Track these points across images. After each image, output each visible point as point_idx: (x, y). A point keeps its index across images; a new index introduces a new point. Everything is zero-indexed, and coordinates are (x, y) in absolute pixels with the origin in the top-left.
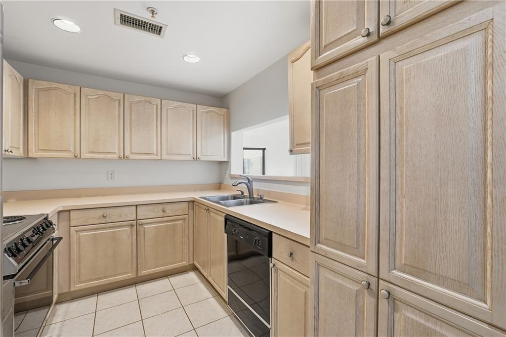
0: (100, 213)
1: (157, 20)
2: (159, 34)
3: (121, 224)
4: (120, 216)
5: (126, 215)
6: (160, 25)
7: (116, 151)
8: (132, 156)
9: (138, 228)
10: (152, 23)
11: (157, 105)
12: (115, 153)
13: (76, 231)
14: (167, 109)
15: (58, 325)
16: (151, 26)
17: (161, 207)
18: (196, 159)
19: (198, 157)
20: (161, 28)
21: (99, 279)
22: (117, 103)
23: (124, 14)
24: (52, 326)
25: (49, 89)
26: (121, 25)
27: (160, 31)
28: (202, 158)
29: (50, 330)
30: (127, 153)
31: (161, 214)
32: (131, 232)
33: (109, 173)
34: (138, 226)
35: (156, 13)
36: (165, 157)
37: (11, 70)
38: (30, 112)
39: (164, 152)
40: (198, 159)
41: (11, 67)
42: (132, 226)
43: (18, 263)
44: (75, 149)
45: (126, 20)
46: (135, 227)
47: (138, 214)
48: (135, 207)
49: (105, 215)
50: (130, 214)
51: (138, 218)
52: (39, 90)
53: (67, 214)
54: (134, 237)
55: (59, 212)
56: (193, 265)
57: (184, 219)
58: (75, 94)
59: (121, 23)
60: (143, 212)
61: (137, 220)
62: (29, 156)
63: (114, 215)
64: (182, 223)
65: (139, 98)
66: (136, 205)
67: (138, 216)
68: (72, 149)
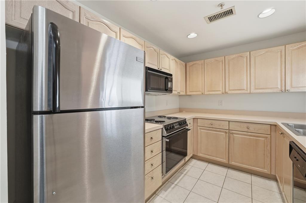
0: (210, 122)
1: (226, 8)
2: (233, 14)
3: (220, 130)
4: (220, 126)
5: (223, 126)
6: (230, 9)
7: (221, 90)
8: (230, 92)
9: (230, 135)
10: (223, 11)
11: (247, 57)
12: (220, 91)
13: (200, 129)
14: (255, 57)
15: (190, 167)
16: (222, 14)
17: (246, 125)
18: (285, 91)
19: (287, 89)
20: (231, 10)
21: (209, 155)
22: (221, 63)
23: (209, 17)
24: (188, 166)
25: (193, 65)
26: (211, 22)
27: (232, 12)
28: (292, 90)
29: (187, 167)
30: (227, 90)
31: (246, 130)
32: (226, 136)
33: (220, 102)
34: (230, 134)
35: (224, 5)
36: (253, 91)
37: (180, 62)
38: (187, 76)
39: (253, 88)
40: (287, 91)
41: (180, 61)
42: (226, 133)
43: (167, 133)
44: (202, 90)
45: (212, 19)
46: (228, 134)
47: (230, 126)
48: (228, 122)
49: (212, 124)
50: (225, 126)
51: (230, 129)
52: (190, 66)
53: (197, 120)
54: (228, 140)
55: (194, 119)
56: (275, 176)
57: (267, 138)
58: (202, 64)
59: (210, 21)
60: (232, 126)
61: (229, 130)
62: (187, 94)
63: (216, 124)
64: (264, 140)
65: (234, 56)
66: (229, 121)
67: (230, 128)
68: (201, 90)
